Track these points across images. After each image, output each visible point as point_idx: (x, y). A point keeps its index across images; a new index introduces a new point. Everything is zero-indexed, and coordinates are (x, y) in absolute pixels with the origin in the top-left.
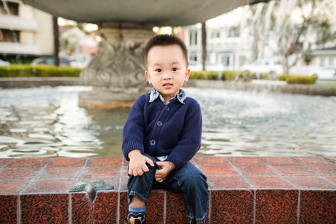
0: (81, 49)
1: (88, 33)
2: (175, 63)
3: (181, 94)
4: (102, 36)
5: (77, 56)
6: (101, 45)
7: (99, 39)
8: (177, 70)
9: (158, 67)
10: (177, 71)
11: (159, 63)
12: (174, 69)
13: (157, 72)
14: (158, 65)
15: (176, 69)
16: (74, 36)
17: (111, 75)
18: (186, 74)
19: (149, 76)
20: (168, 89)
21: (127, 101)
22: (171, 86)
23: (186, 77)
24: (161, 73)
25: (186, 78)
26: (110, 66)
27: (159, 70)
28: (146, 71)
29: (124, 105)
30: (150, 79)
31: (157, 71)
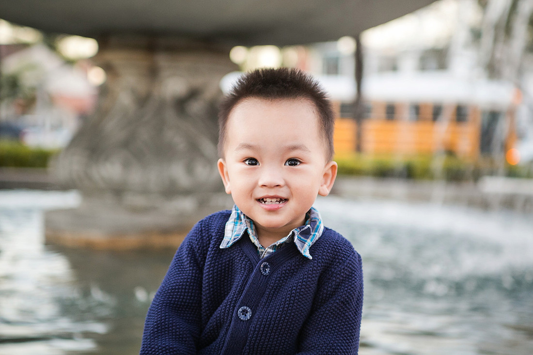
0: (52, 101)
1: (70, 63)
2: (294, 148)
3: (306, 228)
4: (108, 68)
5: (40, 116)
6: (103, 91)
7: (97, 76)
8: (298, 163)
9: (250, 154)
10: (299, 167)
11: (252, 143)
12: (293, 162)
13: (245, 166)
14: (249, 147)
15: (297, 161)
16: (32, 67)
17: (126, 165)
18: (326, 175)
19: (227, 173)
20: (272, 211)
21: (166, 231)
22: (281, 205)
23: (325, 183)
24: (255, 169)
25: (325, 187)
26: (126, 144)
27: (253, 161)
28: (220, 160)
29: (158, 241)
30: (229, 180)
31: (247, 162)
